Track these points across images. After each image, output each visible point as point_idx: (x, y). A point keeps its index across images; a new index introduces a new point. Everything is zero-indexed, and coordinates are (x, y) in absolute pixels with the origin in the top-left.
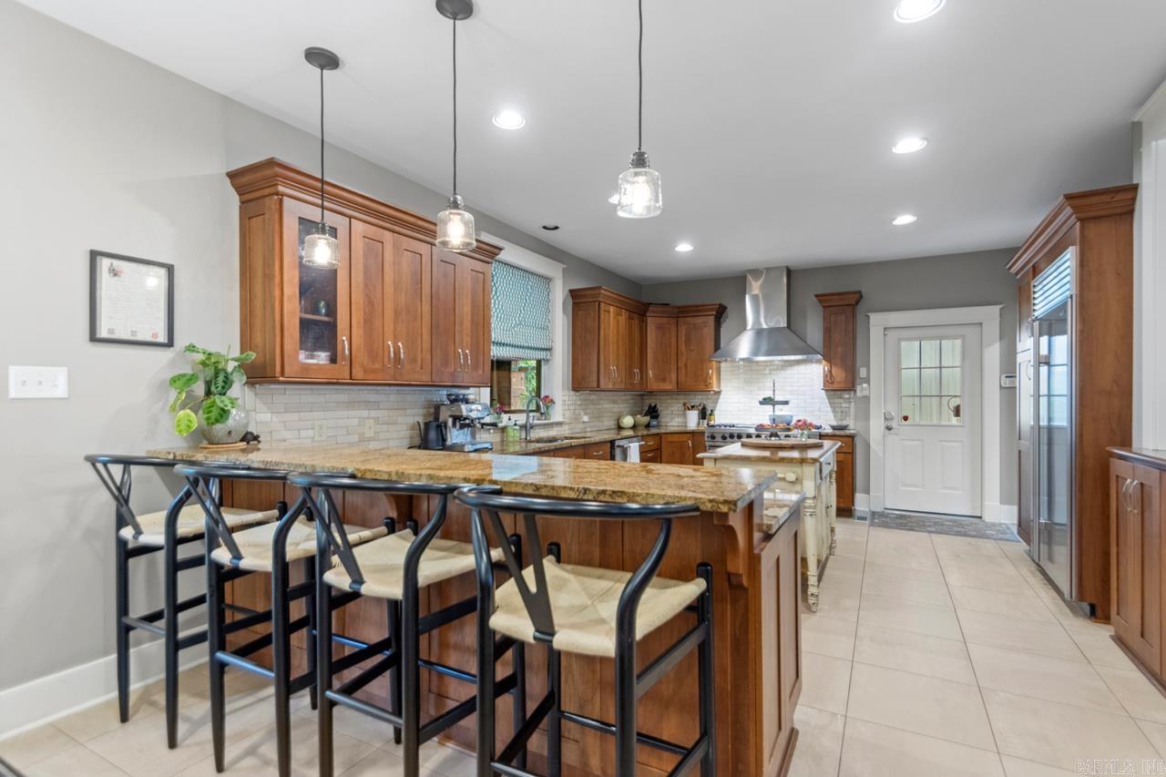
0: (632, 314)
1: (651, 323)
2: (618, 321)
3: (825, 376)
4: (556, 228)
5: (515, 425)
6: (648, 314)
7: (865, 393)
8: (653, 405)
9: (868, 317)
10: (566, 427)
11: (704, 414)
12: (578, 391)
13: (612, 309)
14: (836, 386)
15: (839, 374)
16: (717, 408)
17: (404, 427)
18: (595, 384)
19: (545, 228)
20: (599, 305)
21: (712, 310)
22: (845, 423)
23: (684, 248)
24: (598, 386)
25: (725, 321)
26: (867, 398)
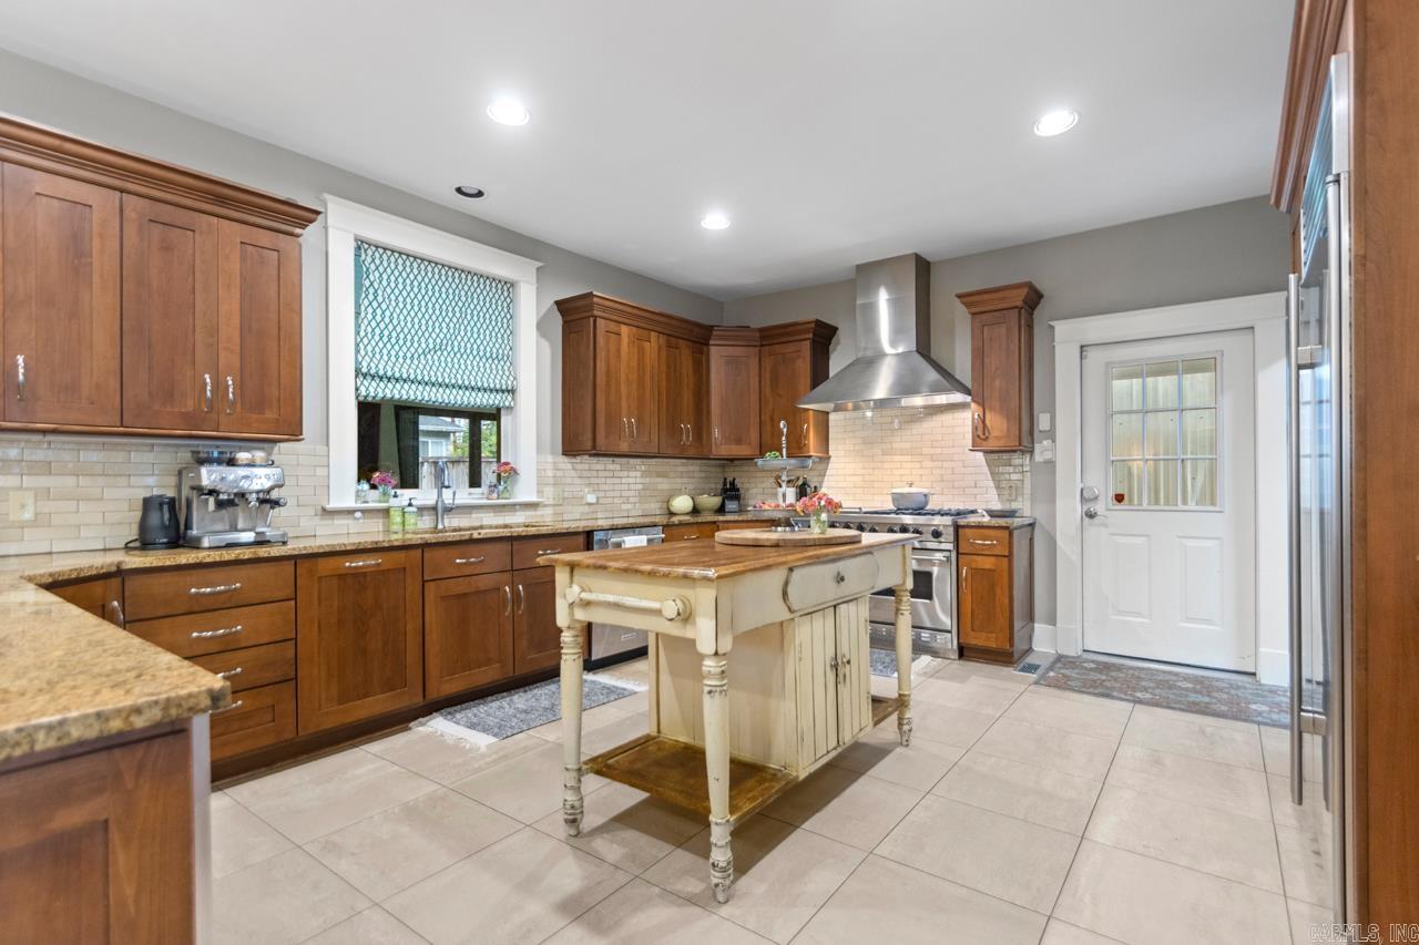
0: (673, 340)
1: (717, 355)
2: (641, 351)
3: (975, 429)
4: (480, 194)
5: (410, 505)
6: (711, 342)
7: (1048, 455)
8: (729, 479)
9: (1052, 327)
10: (548, 511)
11: (802, 492)
12: (575, 456)
13: (624, 330)
14: (992, 444)
15: (996, 423)
16: (825, 484)
17: (126, 506)
18: (589, 445)
19: (459, 190)
20: (595, 321)
21: (806, 331)
22: (1014, 506)
23: (716, 221)
24: (594, 447)
25: (834, 350)
26: (1051, 464)
